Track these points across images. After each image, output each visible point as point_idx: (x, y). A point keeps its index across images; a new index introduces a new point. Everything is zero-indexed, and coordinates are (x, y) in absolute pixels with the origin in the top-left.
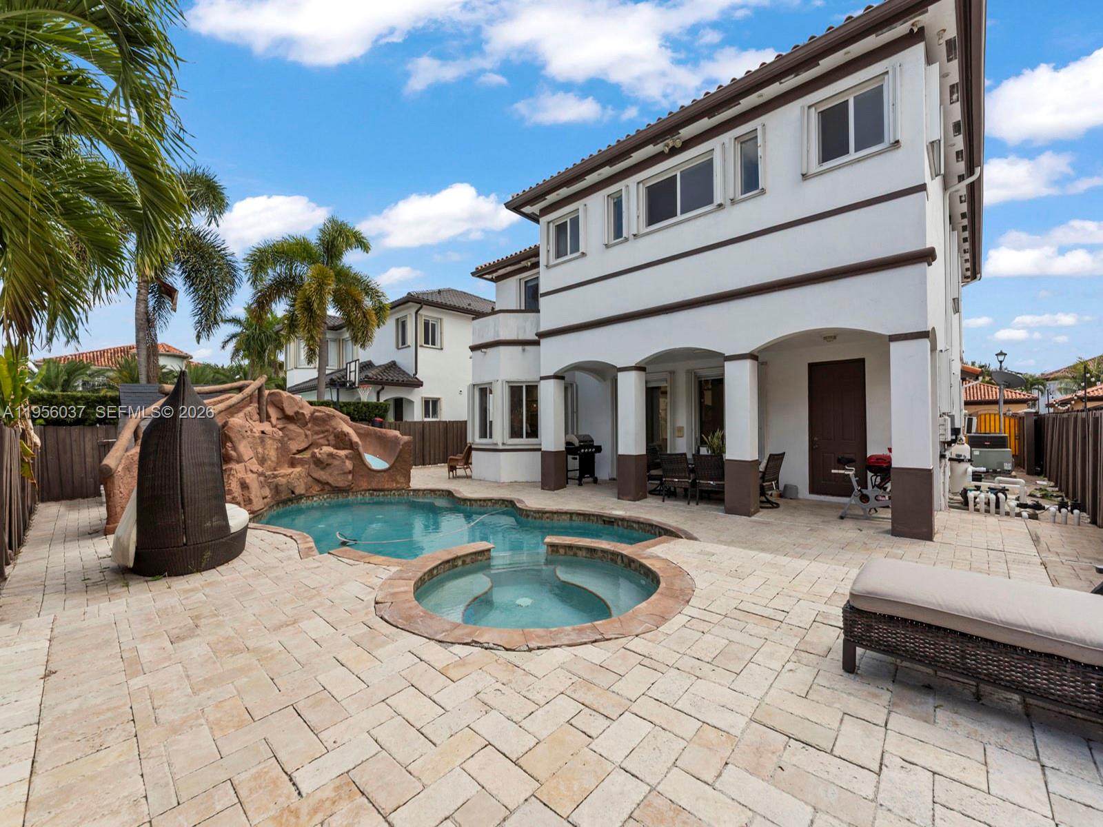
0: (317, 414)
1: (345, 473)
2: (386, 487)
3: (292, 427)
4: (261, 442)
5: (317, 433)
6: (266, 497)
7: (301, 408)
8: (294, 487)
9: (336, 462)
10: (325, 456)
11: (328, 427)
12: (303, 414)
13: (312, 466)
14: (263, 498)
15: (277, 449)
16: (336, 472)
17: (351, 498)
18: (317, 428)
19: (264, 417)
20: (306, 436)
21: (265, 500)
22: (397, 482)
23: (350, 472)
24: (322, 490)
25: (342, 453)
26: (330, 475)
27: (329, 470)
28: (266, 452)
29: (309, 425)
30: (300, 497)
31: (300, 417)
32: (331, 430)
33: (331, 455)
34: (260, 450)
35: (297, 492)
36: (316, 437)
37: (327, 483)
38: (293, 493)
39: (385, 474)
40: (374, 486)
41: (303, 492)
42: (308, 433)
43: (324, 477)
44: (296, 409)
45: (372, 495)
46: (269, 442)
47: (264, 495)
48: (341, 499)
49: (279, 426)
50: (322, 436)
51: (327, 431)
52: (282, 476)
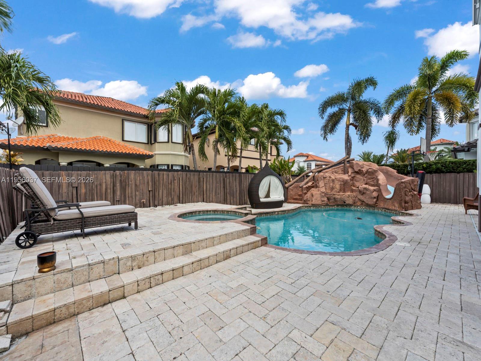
0: (369, 170)
1: (372, 198)
2: (390, 208)
3: (358, 176)
4: (333, 182)
5: (369, 179)
6: (324, 201)
7: (363, 168)
8: (346, 200)
9: (368, 192)
10: (362, 189)
11: (374, 176)
12: (362, 170)
13: (358, 193)
14: (323, 201)
15: (341, 184)
16: (367, 197)
17: (376, 211)
18: (369, 177)
19: (345, 172)
20: (364, 180)
21: (323, 202)
22: (395, 207)
23: (375, 198)
24: (362, 204)
25: (372, 188)
26: (365, 198)
27: (365, 196)
28: (334, 185)
29: (366, 175)
30: (350, 205)
31: (361, 172)
32: (375, 177)
33: (365, 189)
34: (331, 184)
35: (347, 202)
36: (369, 181)
37: (363, 201)
38: (345, 203)
39: (390, 201)
40: (386, 206)
41: (351, 203)
42: (365, 179)
43: (362, 198)
44: (359, 168)
45: (385, 211)
46: (336, 182)
47: (323, 200)
48: (371, 210)
49: (352, 176)
50: (372, 180)
51: (374, 178)
52: (338, 195)
